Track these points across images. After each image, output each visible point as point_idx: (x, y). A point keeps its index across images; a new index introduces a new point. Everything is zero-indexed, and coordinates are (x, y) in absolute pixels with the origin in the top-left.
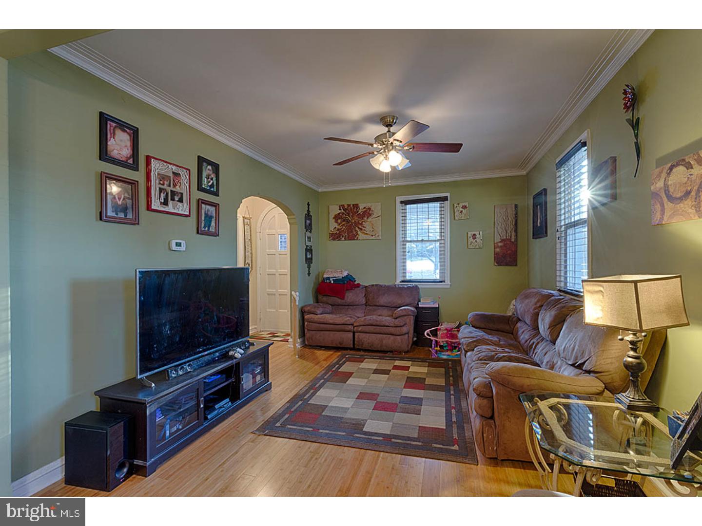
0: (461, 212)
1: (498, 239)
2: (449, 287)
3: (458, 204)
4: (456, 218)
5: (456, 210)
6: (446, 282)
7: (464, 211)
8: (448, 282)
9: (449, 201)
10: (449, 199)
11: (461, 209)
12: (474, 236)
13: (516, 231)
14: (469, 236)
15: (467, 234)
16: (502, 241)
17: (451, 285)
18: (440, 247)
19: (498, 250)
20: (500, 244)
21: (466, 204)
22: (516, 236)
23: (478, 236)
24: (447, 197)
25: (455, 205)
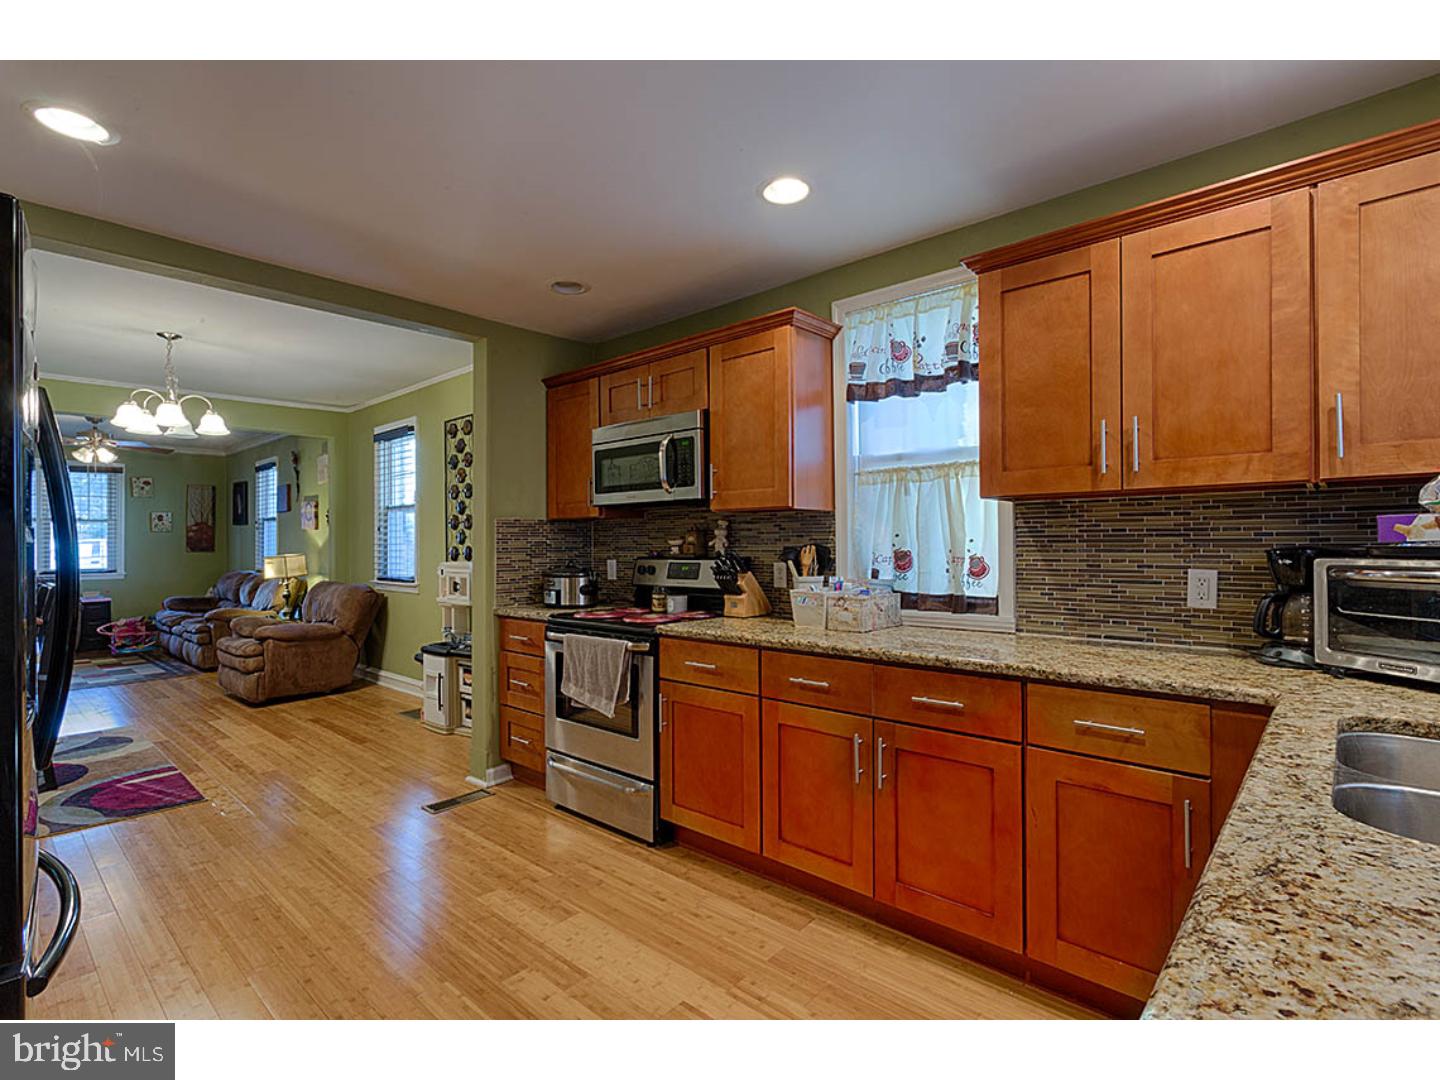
0: (143, 488)
1: (191, 522)
2: (122, 577)
3: (138, 479)
4: (135, 495)
5: (134, 485)
6: (119, 571)
7: (147, 488)
8: (121, 571)
9: (123, 475)
10: (124, 470)
11: (142, 485)
12: (160, 518)
13: (214, 515)
14: (154, 516)
15: (151, 515)
16: (197, 524)
17: (126, 576)
18: (109, 529)
19: (191, 534)
20: (194, 528)
21: (150, 480)
22: (214, 519)
23: (165, 518)
24: (121, 469)
25: (134, 479)
